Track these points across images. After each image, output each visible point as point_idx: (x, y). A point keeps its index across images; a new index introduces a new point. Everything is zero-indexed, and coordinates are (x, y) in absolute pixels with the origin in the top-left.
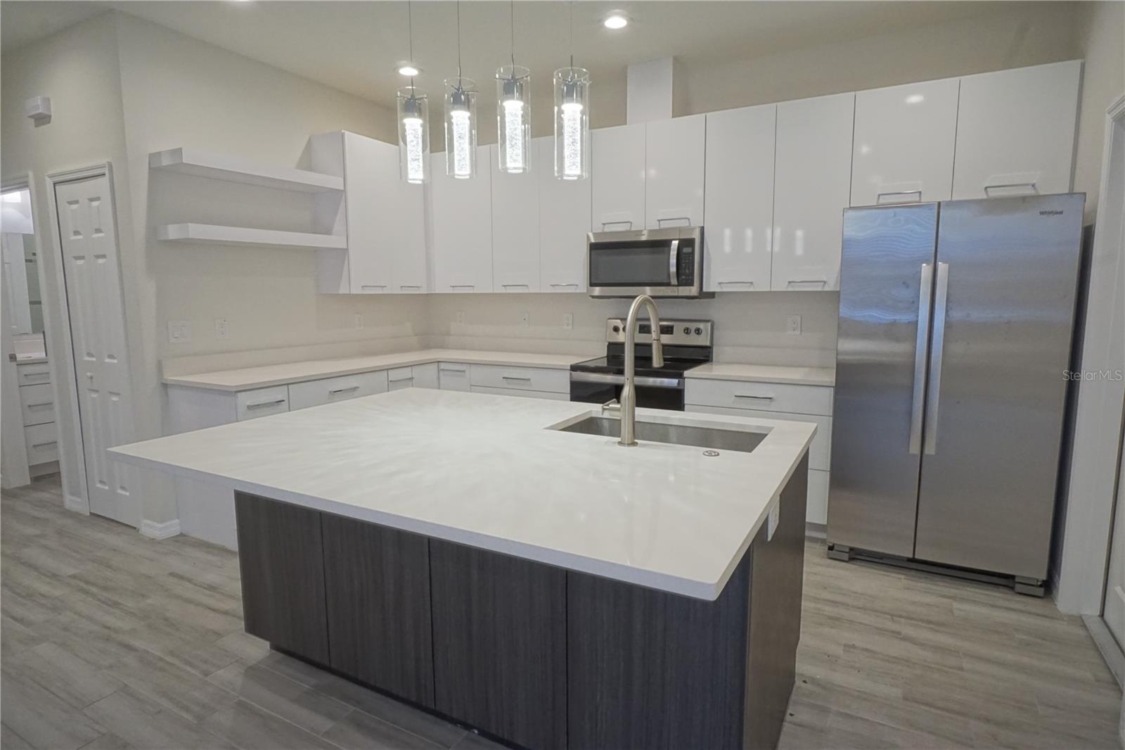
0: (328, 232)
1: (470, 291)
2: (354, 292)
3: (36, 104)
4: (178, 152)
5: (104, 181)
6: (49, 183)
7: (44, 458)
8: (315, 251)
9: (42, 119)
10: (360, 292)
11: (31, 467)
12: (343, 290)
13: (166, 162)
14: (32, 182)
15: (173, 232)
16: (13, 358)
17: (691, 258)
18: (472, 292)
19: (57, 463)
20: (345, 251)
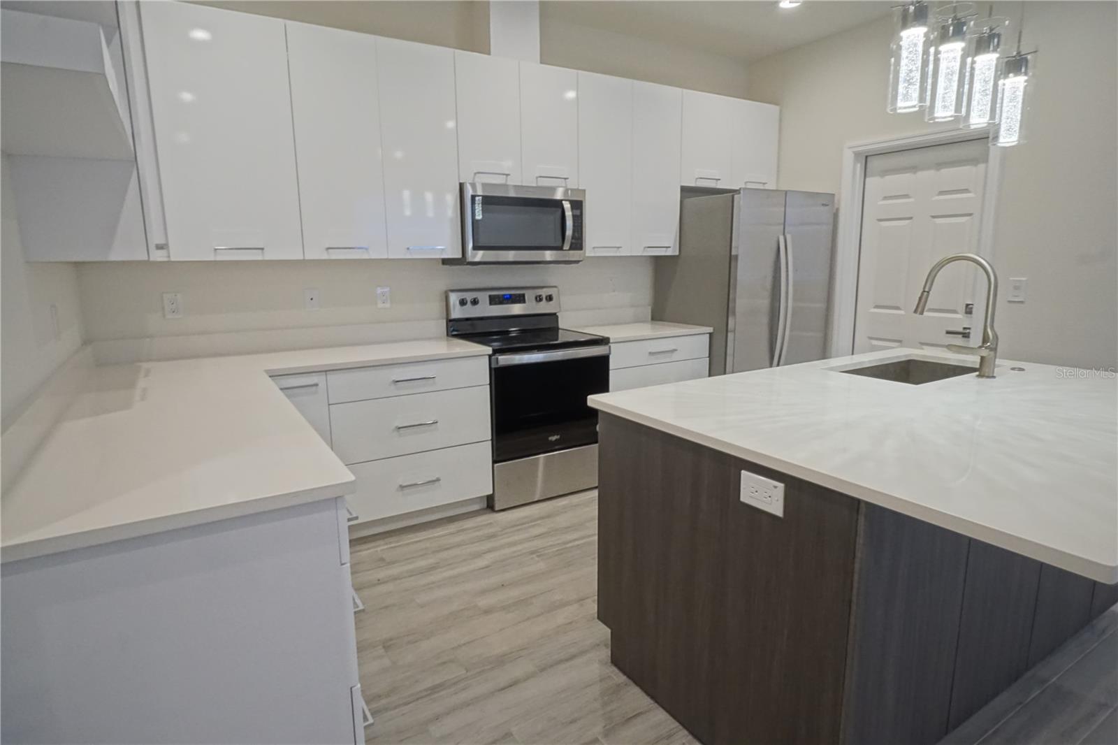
1: (257, 256)
17: (580, 221)
18: (260, 258)
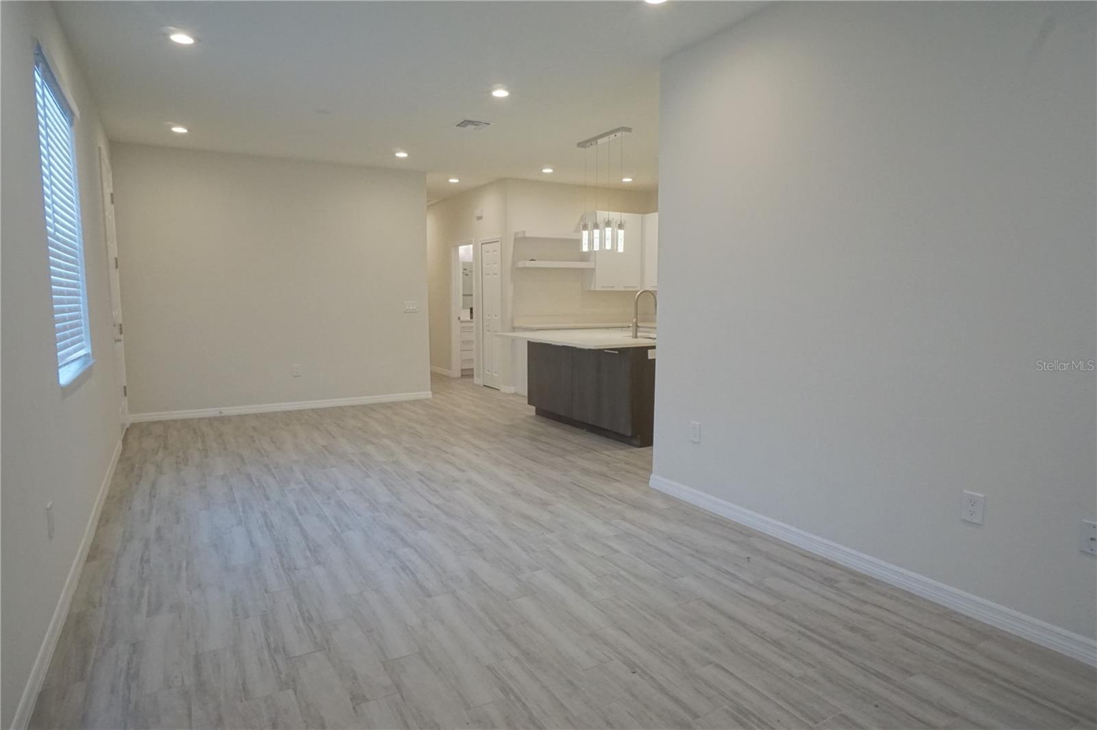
0: (588, 261)
2: (597, 289)
3: (478, 213)
4: (524, 232)
5: (499, 244)
6: (480, 244)
7: (466, 367)
8: (582, 270)
9: (480, 218)
10: (600, 289)
11: (462, 370)
12: (592, 289)
13: (520, 236)
14: (473, 242)
15: (521, 264)
16: (459, 318)
19: (472, 369)
20: (593, 270)
